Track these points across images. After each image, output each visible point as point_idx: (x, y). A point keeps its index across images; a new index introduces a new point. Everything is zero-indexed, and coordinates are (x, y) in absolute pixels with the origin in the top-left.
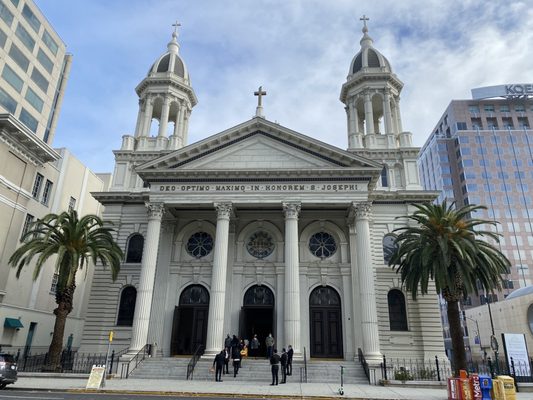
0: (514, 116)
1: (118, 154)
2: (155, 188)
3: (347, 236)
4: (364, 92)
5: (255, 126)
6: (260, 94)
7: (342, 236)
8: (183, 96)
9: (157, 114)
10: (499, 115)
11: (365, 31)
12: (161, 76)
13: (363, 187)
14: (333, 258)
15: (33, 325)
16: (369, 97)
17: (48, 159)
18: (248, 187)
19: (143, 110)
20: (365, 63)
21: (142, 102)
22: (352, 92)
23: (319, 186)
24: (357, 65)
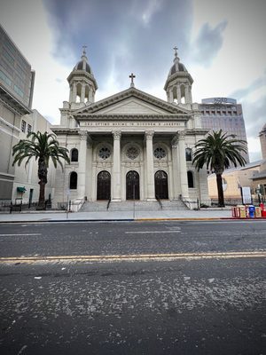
0: (216, 110)
1: (62, 110)
2: (82, 124)
3: (171, 148)
4: (176, 84)
5: (131, 92)
6: (132, 77)
7: (169, 149)
8: (91, 83)
9: (79, 94)
10: (210, 110)
11: (176, 54)
12: (80, 72)
13: (182, 124)
14: (164, 159)
15: (32, 190)
16: (178, 86)
17: (26, 113)
18: (128, 124)
19: (72, 90)
20: (177, 69)
21: (71, 86)
22: (171, 84)
23: (162, 124)
24: (173, 70)
